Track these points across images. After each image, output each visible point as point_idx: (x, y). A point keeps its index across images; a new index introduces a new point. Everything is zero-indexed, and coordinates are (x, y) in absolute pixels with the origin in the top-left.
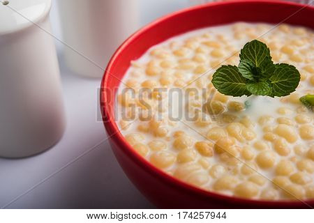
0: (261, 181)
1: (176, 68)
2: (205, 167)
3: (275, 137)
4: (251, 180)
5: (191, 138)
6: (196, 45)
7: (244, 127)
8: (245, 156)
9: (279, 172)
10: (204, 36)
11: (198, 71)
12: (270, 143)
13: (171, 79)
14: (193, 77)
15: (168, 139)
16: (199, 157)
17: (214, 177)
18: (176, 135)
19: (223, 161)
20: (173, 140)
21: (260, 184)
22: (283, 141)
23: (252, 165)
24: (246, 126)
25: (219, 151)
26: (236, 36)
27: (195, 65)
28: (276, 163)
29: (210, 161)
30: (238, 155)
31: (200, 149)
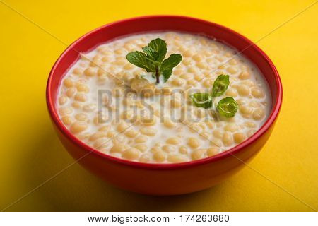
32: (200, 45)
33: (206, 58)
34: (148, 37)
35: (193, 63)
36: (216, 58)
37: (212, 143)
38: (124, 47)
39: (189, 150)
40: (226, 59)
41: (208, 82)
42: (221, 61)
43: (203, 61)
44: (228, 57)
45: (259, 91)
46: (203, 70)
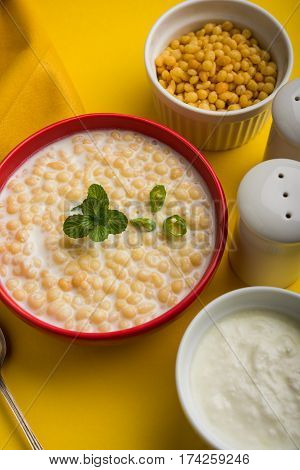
0: (107, 306)
1: (31, 202)
2: (67, 301)
3: (115, 265)
4: (100, 306)
5: (54, 275)
6: (44, 169)
7: (91, 259)
8: (94, 287)
9: (119, 296)
10: (48, 155)
11: (49, 202)
12: (110, 270)
13: (29, 217)
14: (47, 210)
15: (37, 280)
16: (62, 293)
17: (75, 308)
18: (43, 275)
19: (79, 293)
20: (41, 280)
21: (106, 309)
22: (120, 267)
23: (101, 294)
24: (93, 257)
25: (76, 286)
26: (76, 152)
27: (46, 195)
28: (116, 289)
29: (71, 295)
30: (89, 287)
31: (61, 286)
32: (115, 142)
33: (127, 160)
34: (52, 149)
35: (117, 172)
36: (138, 157)
37: (172, 276)
38: (34, 173)
39: (154, 292)
40: (149, 157)
41: (142, 195)
42: (144, 160)
43: (127, 166)
44: (149, 152)
45: (196, 192)
46: (131, 179)
